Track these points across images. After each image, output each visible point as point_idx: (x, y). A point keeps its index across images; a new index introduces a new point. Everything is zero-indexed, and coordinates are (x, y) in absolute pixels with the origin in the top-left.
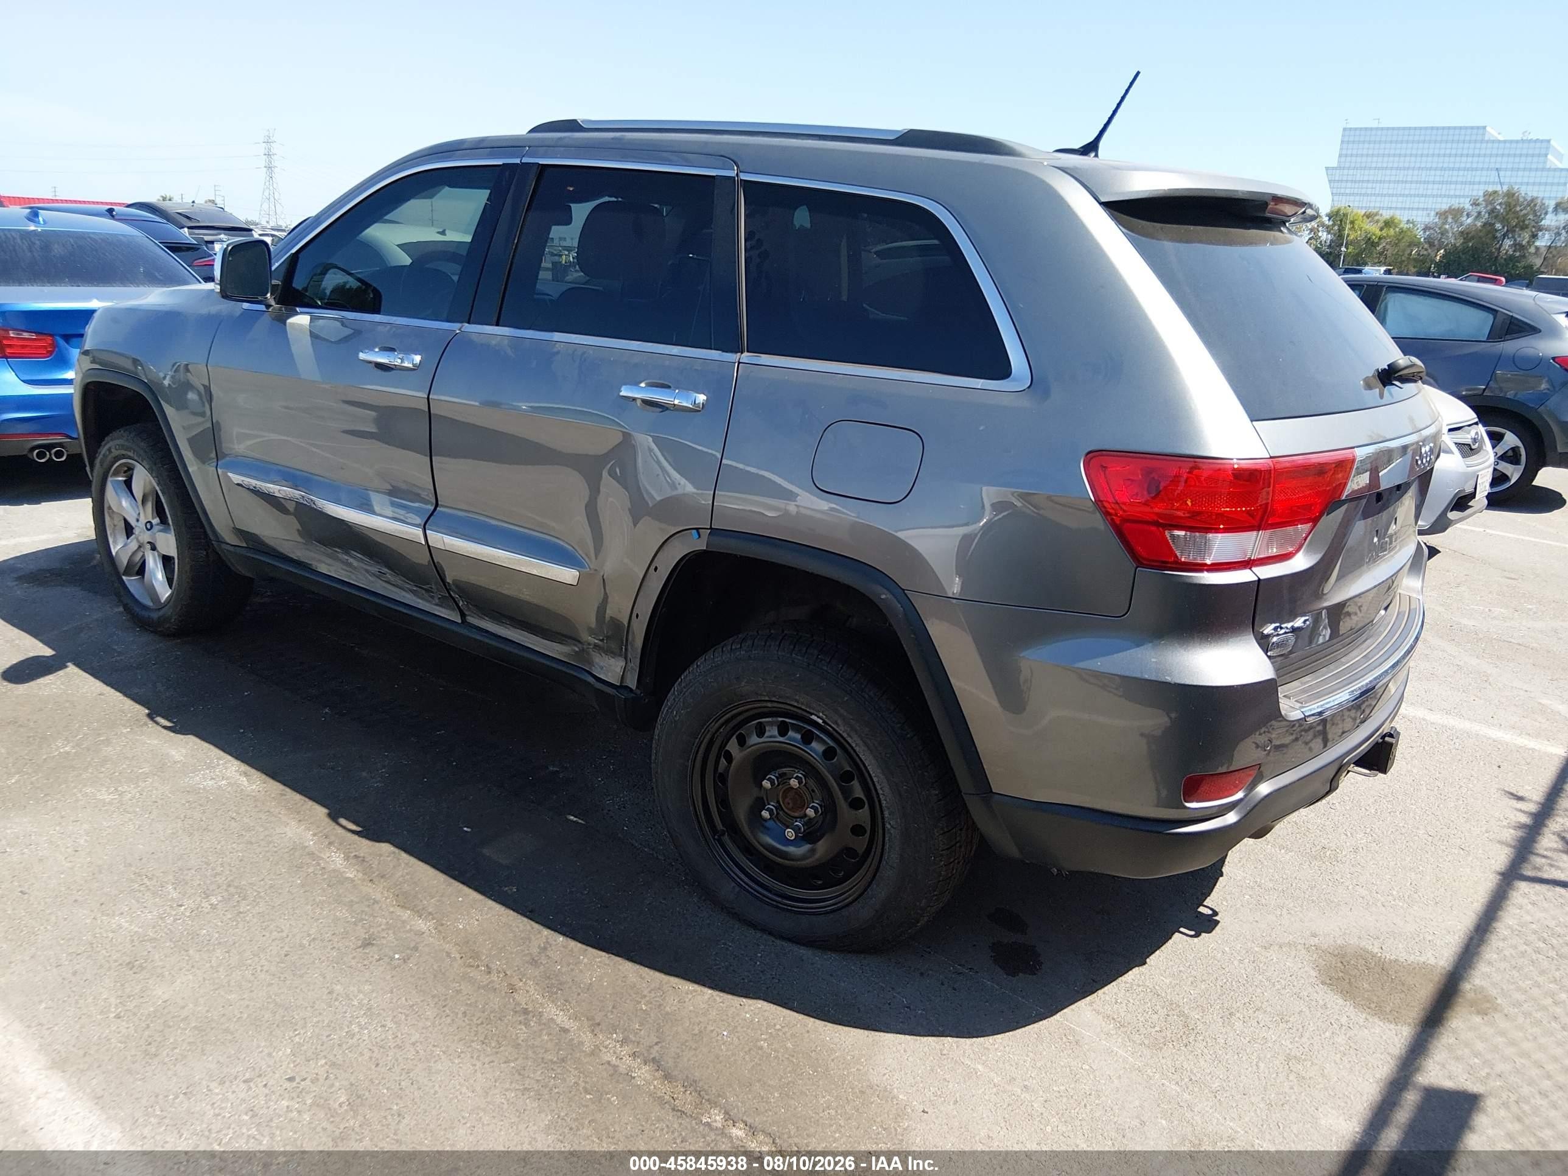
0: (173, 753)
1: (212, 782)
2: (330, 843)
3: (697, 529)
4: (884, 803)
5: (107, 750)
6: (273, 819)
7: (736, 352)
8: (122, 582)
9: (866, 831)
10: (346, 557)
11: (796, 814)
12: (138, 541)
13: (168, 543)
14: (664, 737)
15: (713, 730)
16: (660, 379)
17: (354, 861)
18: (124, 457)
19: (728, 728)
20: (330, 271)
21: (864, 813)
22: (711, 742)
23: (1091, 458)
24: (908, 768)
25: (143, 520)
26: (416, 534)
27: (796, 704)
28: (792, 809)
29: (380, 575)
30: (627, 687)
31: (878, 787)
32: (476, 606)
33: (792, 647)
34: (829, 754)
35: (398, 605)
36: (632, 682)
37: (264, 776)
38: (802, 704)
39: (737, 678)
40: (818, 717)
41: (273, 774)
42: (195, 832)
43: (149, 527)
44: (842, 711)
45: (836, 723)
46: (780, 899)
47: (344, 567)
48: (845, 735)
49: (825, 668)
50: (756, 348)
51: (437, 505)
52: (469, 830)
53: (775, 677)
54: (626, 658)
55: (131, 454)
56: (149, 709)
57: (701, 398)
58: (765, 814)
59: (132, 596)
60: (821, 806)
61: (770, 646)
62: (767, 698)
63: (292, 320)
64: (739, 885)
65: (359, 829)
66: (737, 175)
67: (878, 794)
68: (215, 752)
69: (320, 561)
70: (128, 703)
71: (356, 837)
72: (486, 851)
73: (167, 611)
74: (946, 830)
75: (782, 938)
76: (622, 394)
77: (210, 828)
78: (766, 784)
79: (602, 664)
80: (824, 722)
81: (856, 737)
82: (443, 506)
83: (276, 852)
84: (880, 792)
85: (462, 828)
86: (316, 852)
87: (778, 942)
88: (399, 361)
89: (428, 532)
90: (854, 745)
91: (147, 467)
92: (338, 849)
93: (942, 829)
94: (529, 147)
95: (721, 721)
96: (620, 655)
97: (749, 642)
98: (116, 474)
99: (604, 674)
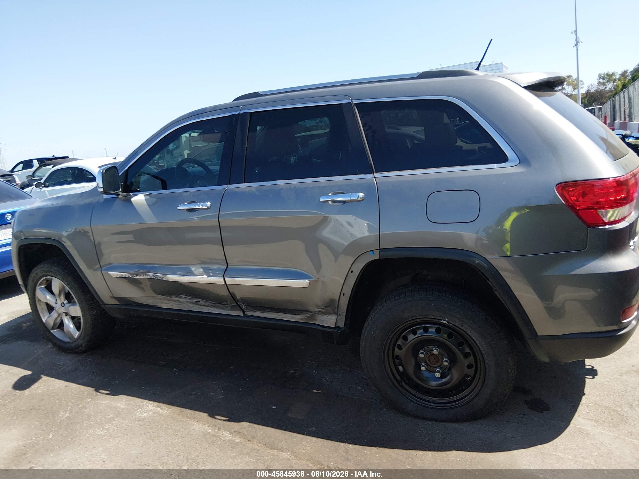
0: (119, 405)
1: (146, 414)
2: (219, 428)
3: (372, 251)
4: (483, 352)
5: (87, 411)
6: (185, 424)
7: (371, 173)
8: (51, 332)
9: (472, 367)
10: (176, 298)
11: (436, 366)
12: (57, 312)
13: (76, 311)
14: (368, 345)
15: (392, 337)
16: (338, 191)
17: (235, 434)
18: (45, 276)
19: (398, 334)
20: (143, 175)
21: (471, 358)
22: (391, 343)
23: (559, 187)
25: (59, 302)
26: (220, 280)
27: (433, 317)
28: (434, 364)
29: (196, 304)
30: (338, 327)
31: (480, 345)
32: (250, 306)
34: (450, 336)
35: (210, 315)
36: (341, 324)
37: (168, 406)
38: (436, 316)
39: (403, 312)
40: (445, 321)
41: (172, 403)
42: (154, 439)
43: (63, 305)
44: (457, 316)
45: (455, 321)
46: (437, 405)
47: (175, 303)
48: (459, 326)
49: (444, 299)
50: (380, 170)
51: (228, 265)
52: (275, 407)
53: (421, 307)
54: (338, 314)
55: (50, 274)
56: (94, 388)
57: (361, 195)
58: (423, 369)
59: (57, 338)
60: (448, 359)
62: (418, 317)
63: (133, 199)
64: (416, 403)
65: (227, 419)
66: (352, 101)
67: (478, 347)
68: (138, 401)
69: (162, 303)
70: (82, 388)
71: (228, 423)
72: (290, 415)
73: (81, 342)
74: (512, 357)
75: (442, 421)
76: (321, 200)
77: (160, 435)
78: (421, 355)
79: (323, 319)
80: (448, 322)
81: (465, 326)
82: (230, 265)
83: (197, 439)
84: (481, 347)
85: (271, 407)
86: (215, 434)
87: (441, 424)
88: (201, 206)
89: (226, 279)
90: (464, 329)
91: (60, 278)
92: (224, 430)
94: (242, 106)
96: (334, 314)
97: (404, 295)
98: (41, 284)
99: (326, 323)
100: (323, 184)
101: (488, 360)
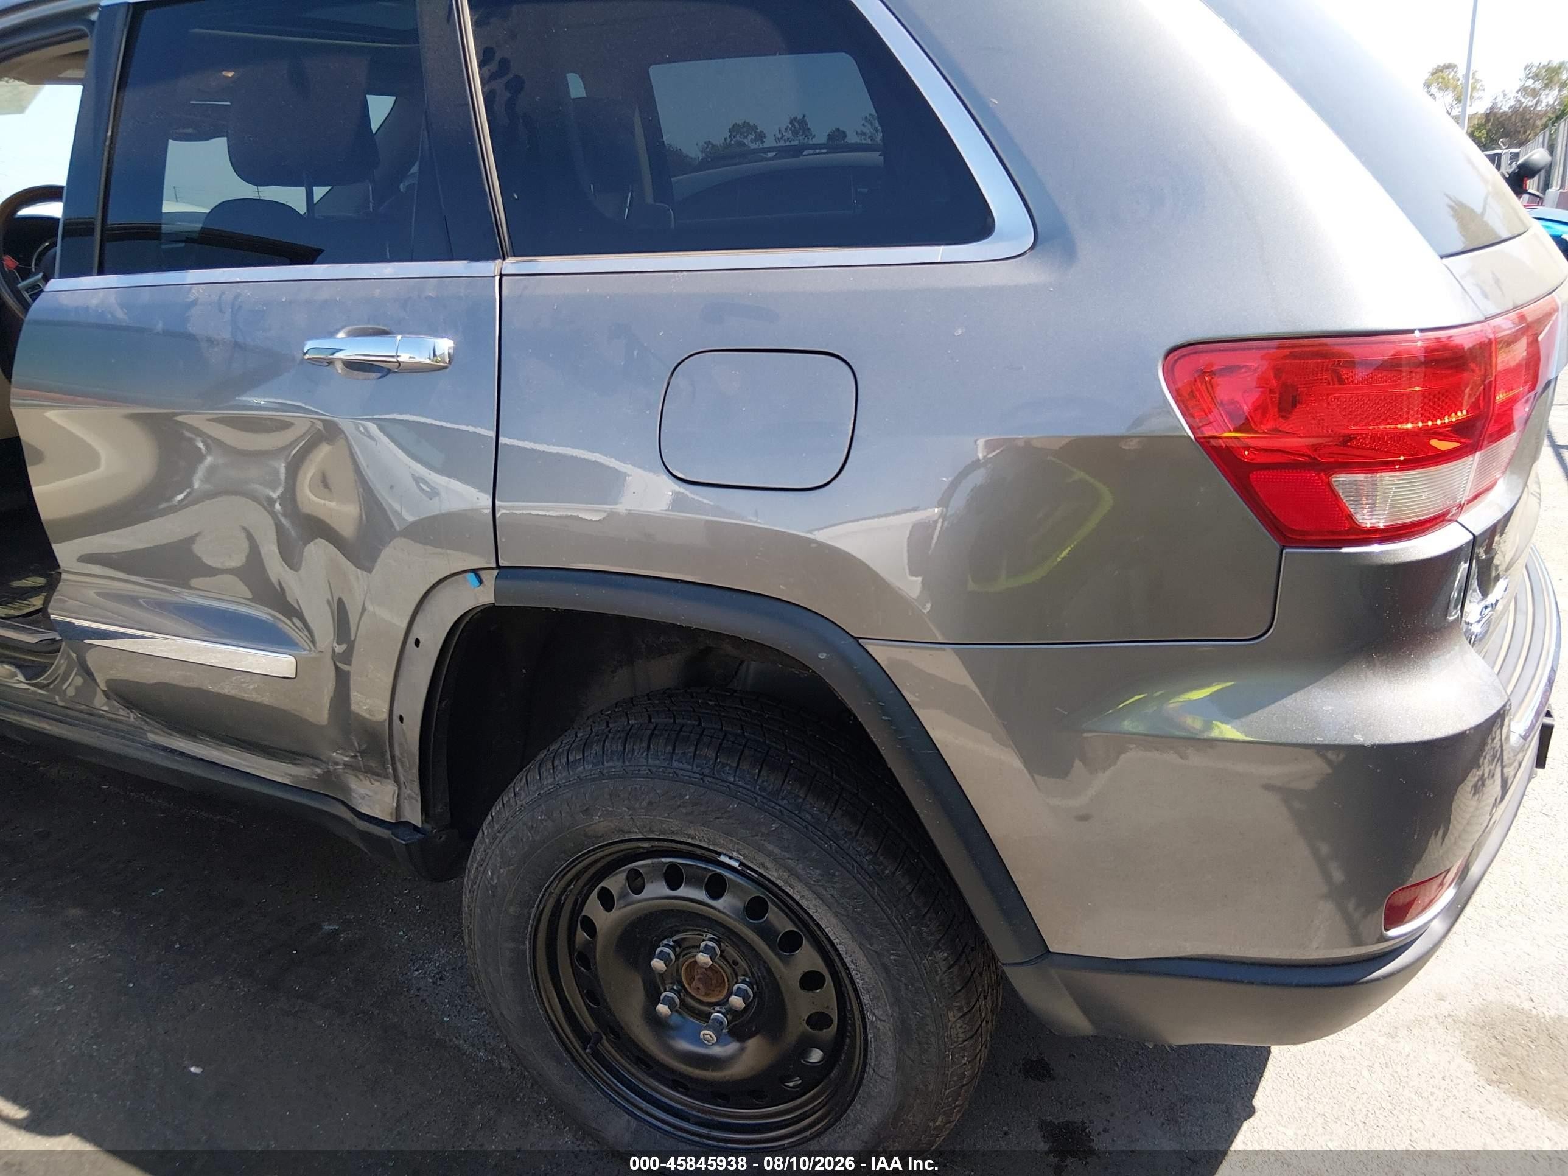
3: (475, 571)
4: (860, 983)
7: (494, 258)
9: (832, 1021)
11: (713, 1000)
14: (478, 911)
15: (558, 891)
16: (368, 323)
19: (581, 882)
21: (829, 995)
22: (558, 907)
23: (1176, 361)
24: (893, 924)
27: (690, 841)
28: (707, 995)
30: (407, 824)
31: (847, 960)
33: (669, 749)
34: (755, 909)
36: (414, 815)
38: (702, 842)
39: (586, 811)
40: (731, 858)
44: (771, 847)
45: (763, 865)
48: (780, 883)
49: (731, 778)
50: (526, 247)
53: (650, 803)
54: (397, 781)
57: (445, 346)
58: (662, 1009)
60: (750, 984)
61: (633, 750)
62: (640, 836)
64: (637, 1117)
67: (847, 969)
74: (965, 1010)
76: (309, 356)
78: (658, 964)
79: (362, 791)
80: (741, 864)
81: (799, 887)
84: (852, 967)
85: (186, 1068)
89: (52, 618)
90: (797, 898)
93: (960, 1009)
95: (569, 876)
96: (387, 777)
97: (596, 749)
99: (369, 806)
100: (325, 293)
101: (874, 1014)
